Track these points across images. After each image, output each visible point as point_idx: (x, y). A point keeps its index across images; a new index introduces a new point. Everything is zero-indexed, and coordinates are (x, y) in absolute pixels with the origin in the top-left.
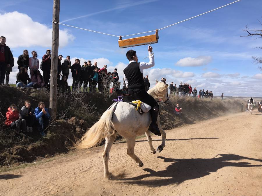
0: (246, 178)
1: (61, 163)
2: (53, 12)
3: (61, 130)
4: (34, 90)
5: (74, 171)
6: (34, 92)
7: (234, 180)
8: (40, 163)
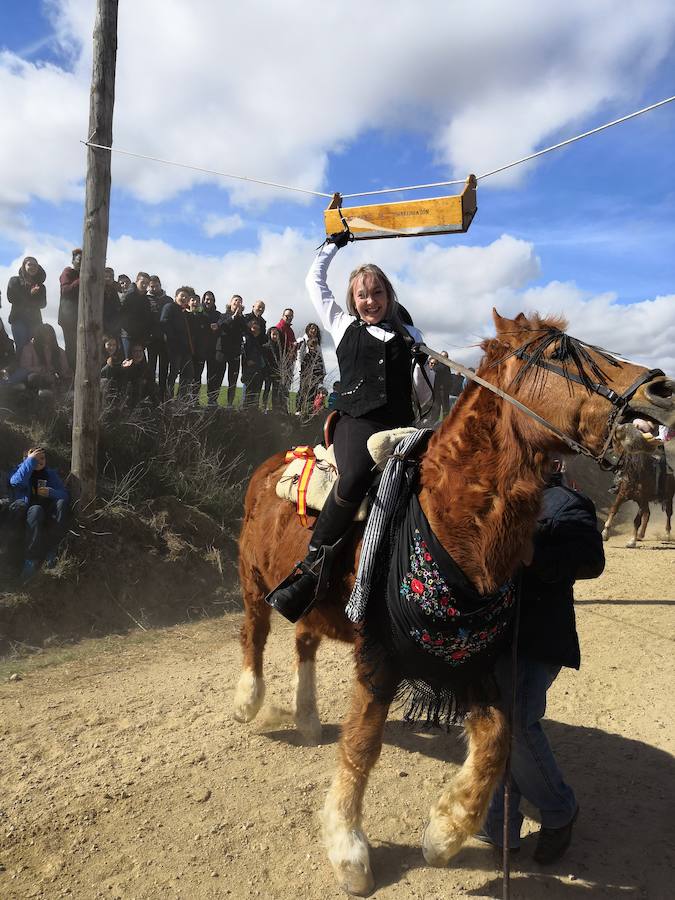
3: (113, 547)
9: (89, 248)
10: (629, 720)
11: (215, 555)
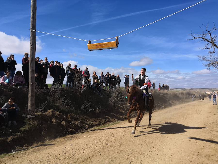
0: (197, 157)
1: (37, 152)
2: (31, 21)
5: (48, 158)
7: (187, 160)
8: (18, 153)
9: (31, 53)
11: (63, 122)
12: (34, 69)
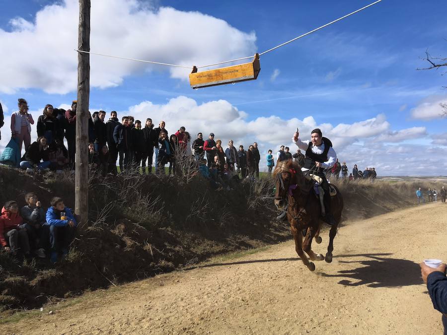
1: (89, 310)
3: (97, 245)
4: (50, 173)
6: (51, 176)
9: (80, 100)
10: (354, 309)
11: (149, 247)
12: (86, 133)
